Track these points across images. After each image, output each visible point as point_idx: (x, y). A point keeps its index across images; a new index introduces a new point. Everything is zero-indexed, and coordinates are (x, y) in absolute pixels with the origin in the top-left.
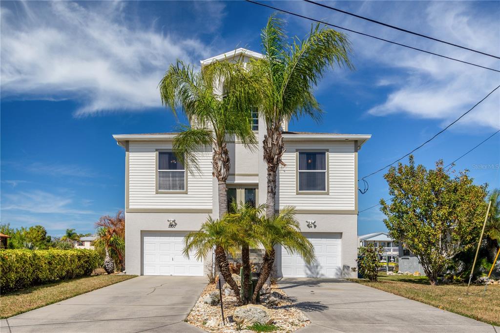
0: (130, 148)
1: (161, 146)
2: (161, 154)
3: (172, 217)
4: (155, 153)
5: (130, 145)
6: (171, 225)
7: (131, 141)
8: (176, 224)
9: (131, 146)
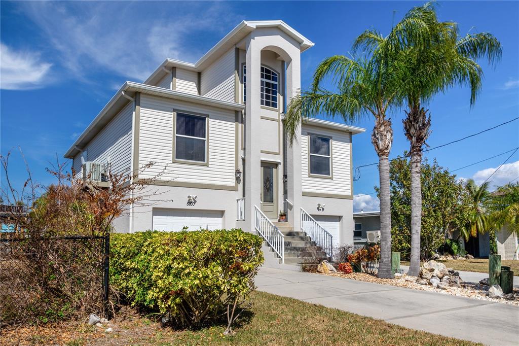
0: (141, 101)
1: (180, 106)
2: (180, 115)
3: (193, 193)
4: (172, 113)
5: (141, 98)
6: (190, 203)
7: (143, 93)
8: (195, 202)
9: (143, 99)
